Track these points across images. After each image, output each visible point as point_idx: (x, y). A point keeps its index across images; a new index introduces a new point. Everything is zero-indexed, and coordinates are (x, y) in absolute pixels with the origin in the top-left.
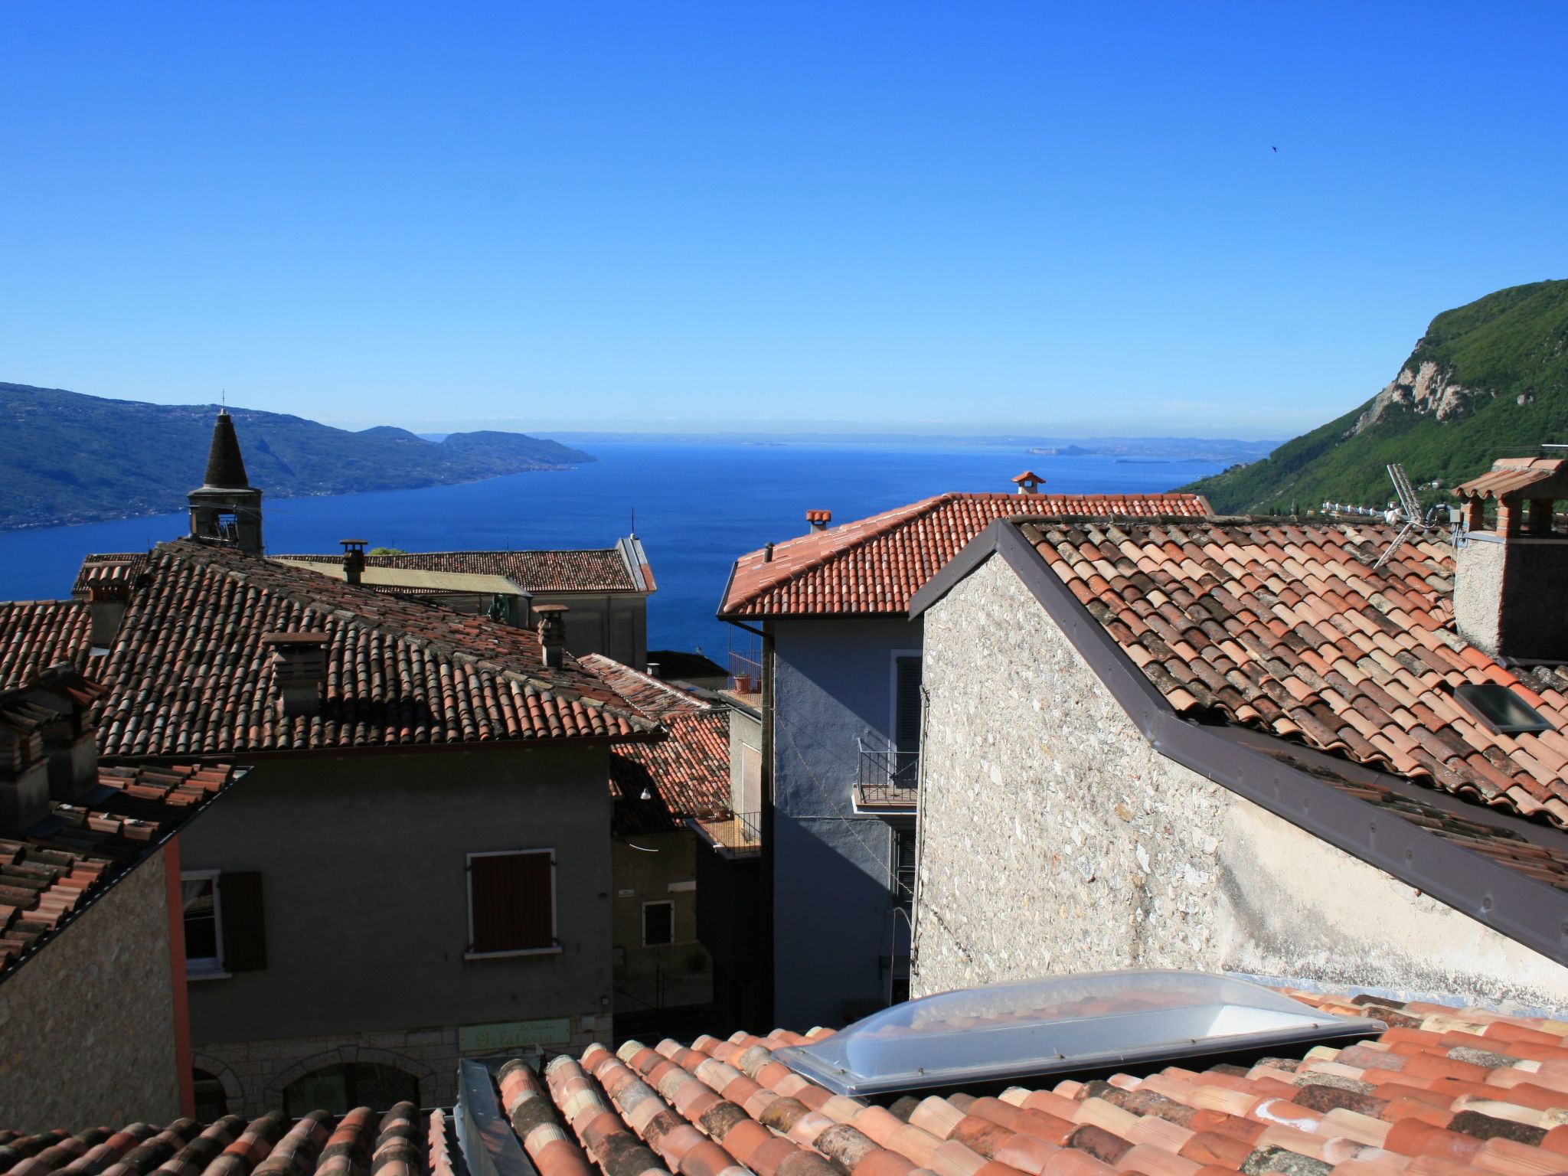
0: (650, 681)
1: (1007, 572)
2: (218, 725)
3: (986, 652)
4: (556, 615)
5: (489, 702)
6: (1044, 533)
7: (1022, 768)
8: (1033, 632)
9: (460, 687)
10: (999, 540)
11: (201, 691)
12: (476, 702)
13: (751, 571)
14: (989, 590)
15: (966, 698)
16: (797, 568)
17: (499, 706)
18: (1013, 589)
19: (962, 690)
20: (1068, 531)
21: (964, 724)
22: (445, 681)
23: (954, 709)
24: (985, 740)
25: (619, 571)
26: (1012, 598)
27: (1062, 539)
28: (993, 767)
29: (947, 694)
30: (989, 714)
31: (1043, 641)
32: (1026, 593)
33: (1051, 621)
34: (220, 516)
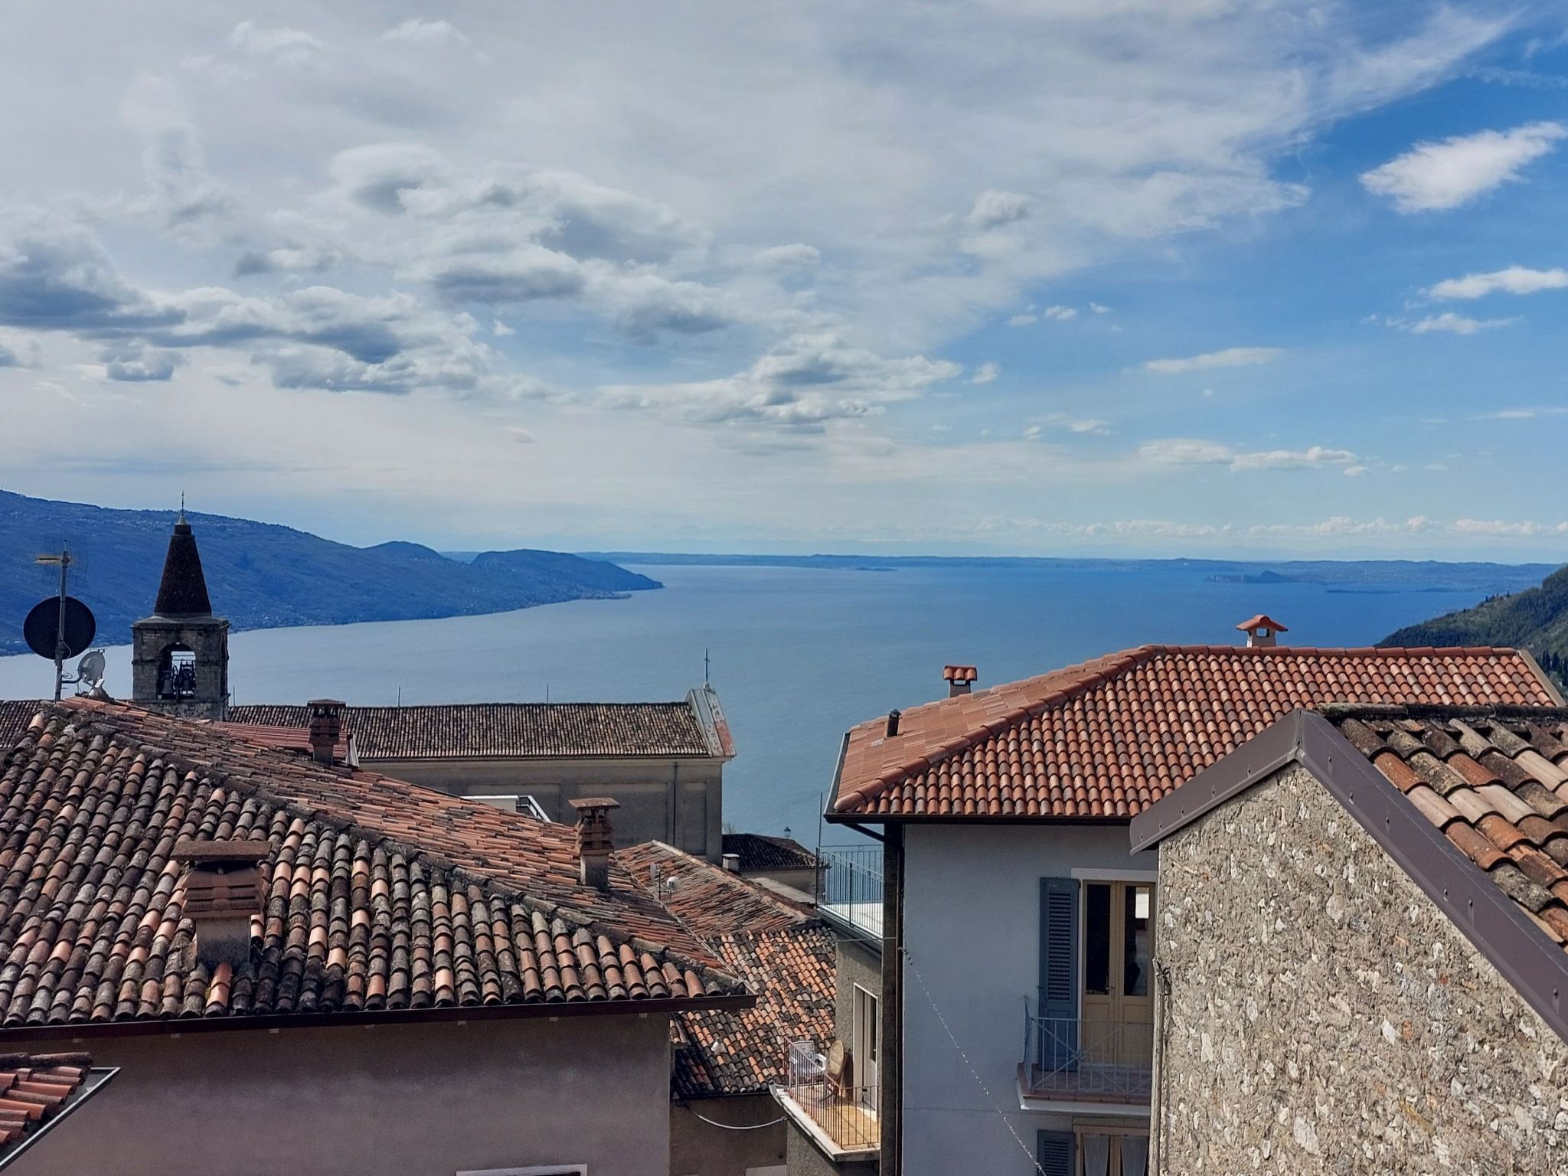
0: (728, 879)
1: (1321, 798)
2: (96, 980)
3: (1280, 925)
4: (601, 812)
5: (501, 944)
6: (1384, 736)
7: (1361, 1134)
8: (1380, 905)
9: (459, 920)
10: (1303, 744)
11: (78, 923)
12: (481, 944)
13: (869, 748)
14: (1283, 823)
15: (1239, 993)
16: (935, 748)
17: (513, 951)
18: (1332, 828)
19: (1231, 978)
20: (1423, 732)
21: (1237, 1034)
22: (438, 910)
23: (1215, 1005)
24: (1282, 1070)
25: (689, 730)
26: (1333, 842)
27: (1417, 745)
28: (1299, 1121)
29: (1204, 981)
30: (1288, 1029)
31: (1401, 921)
32: (1362, 837)
33: (1418, 891)
34: (173, 653)
